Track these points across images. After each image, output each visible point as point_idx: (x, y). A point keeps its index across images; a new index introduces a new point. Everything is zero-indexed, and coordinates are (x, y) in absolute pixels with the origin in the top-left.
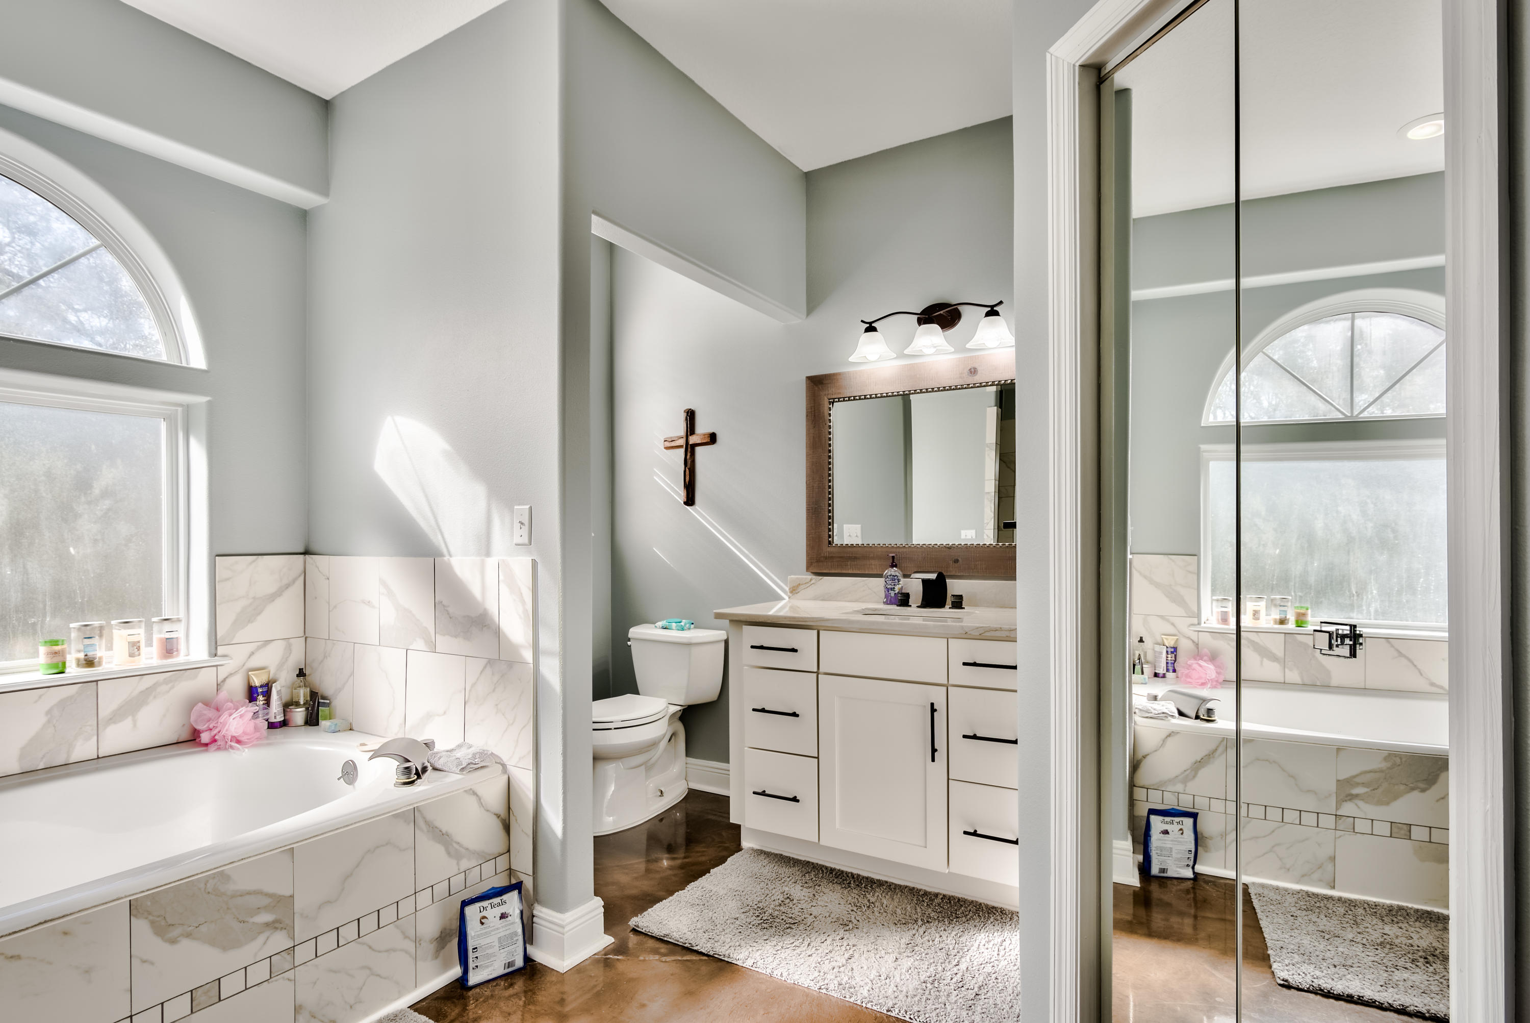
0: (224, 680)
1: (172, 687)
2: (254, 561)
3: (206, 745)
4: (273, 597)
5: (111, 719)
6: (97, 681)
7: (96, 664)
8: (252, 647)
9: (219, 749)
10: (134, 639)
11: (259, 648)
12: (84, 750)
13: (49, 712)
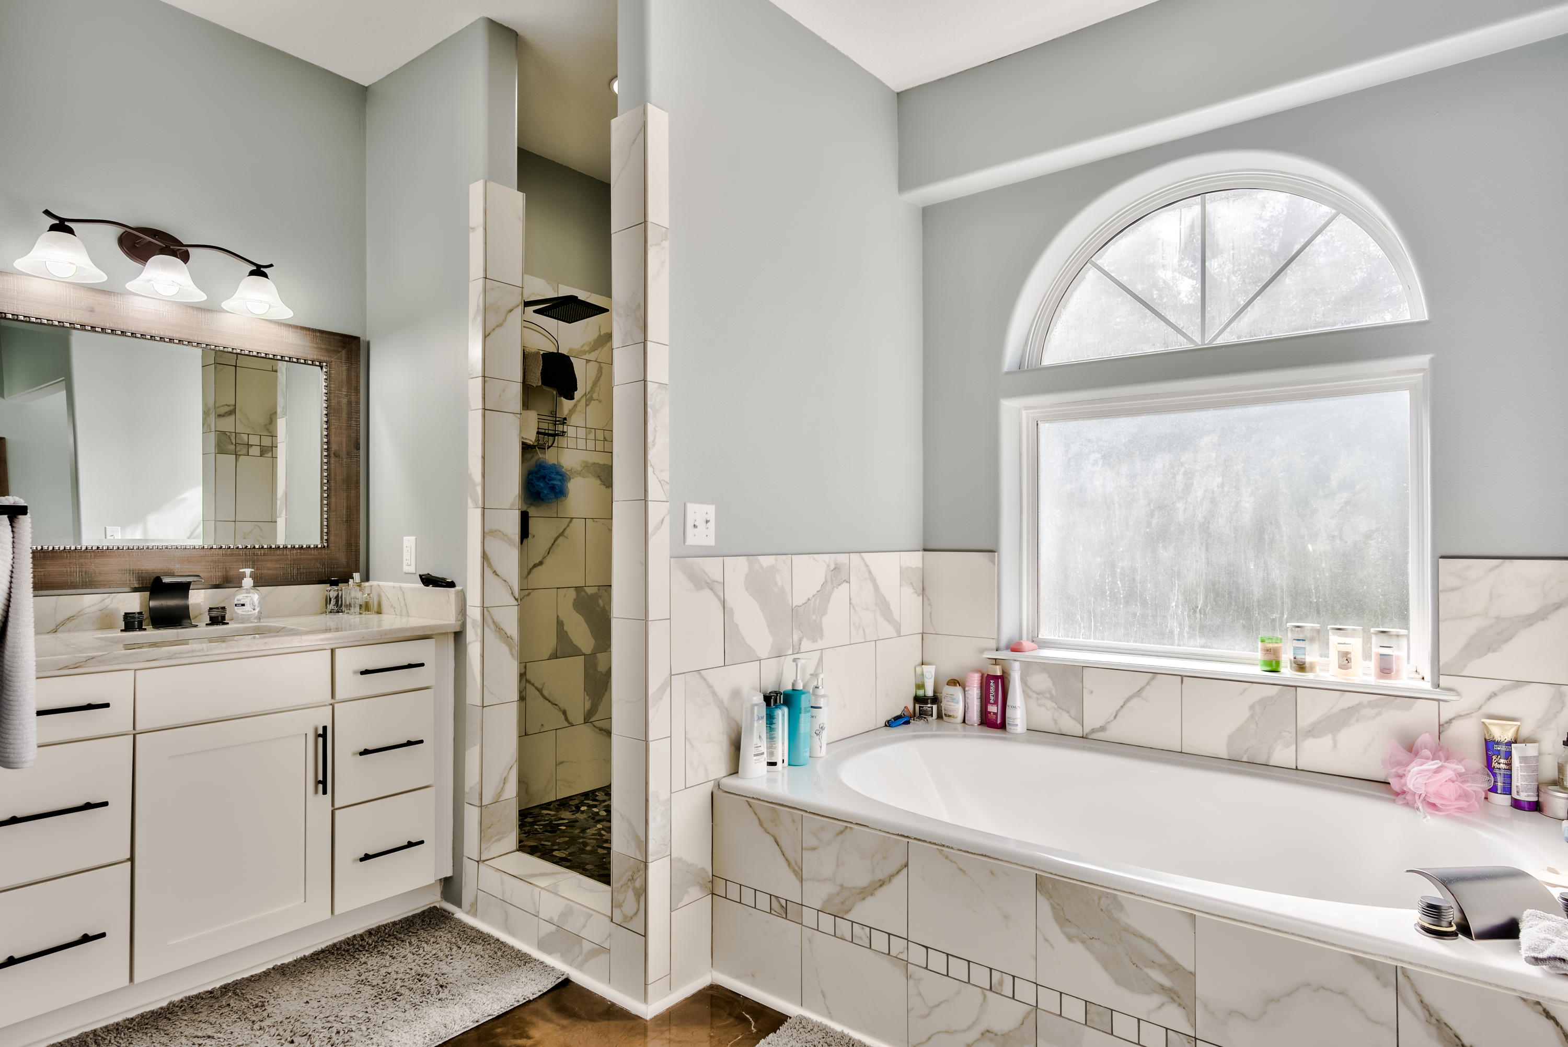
0: (1449, 722)
1: (1379, 714)
2: (1497, 567)
3: (1397, 794)
4: (1530, 620)
5: (1309, 731)
6: (1296, 687)
7: (1308, 669)
8: (1494, 686)
9: (1407, 804)
10: (1344, 648)
11: (1504, 690)
12: (1283, 755)
13: (1252, 707)
